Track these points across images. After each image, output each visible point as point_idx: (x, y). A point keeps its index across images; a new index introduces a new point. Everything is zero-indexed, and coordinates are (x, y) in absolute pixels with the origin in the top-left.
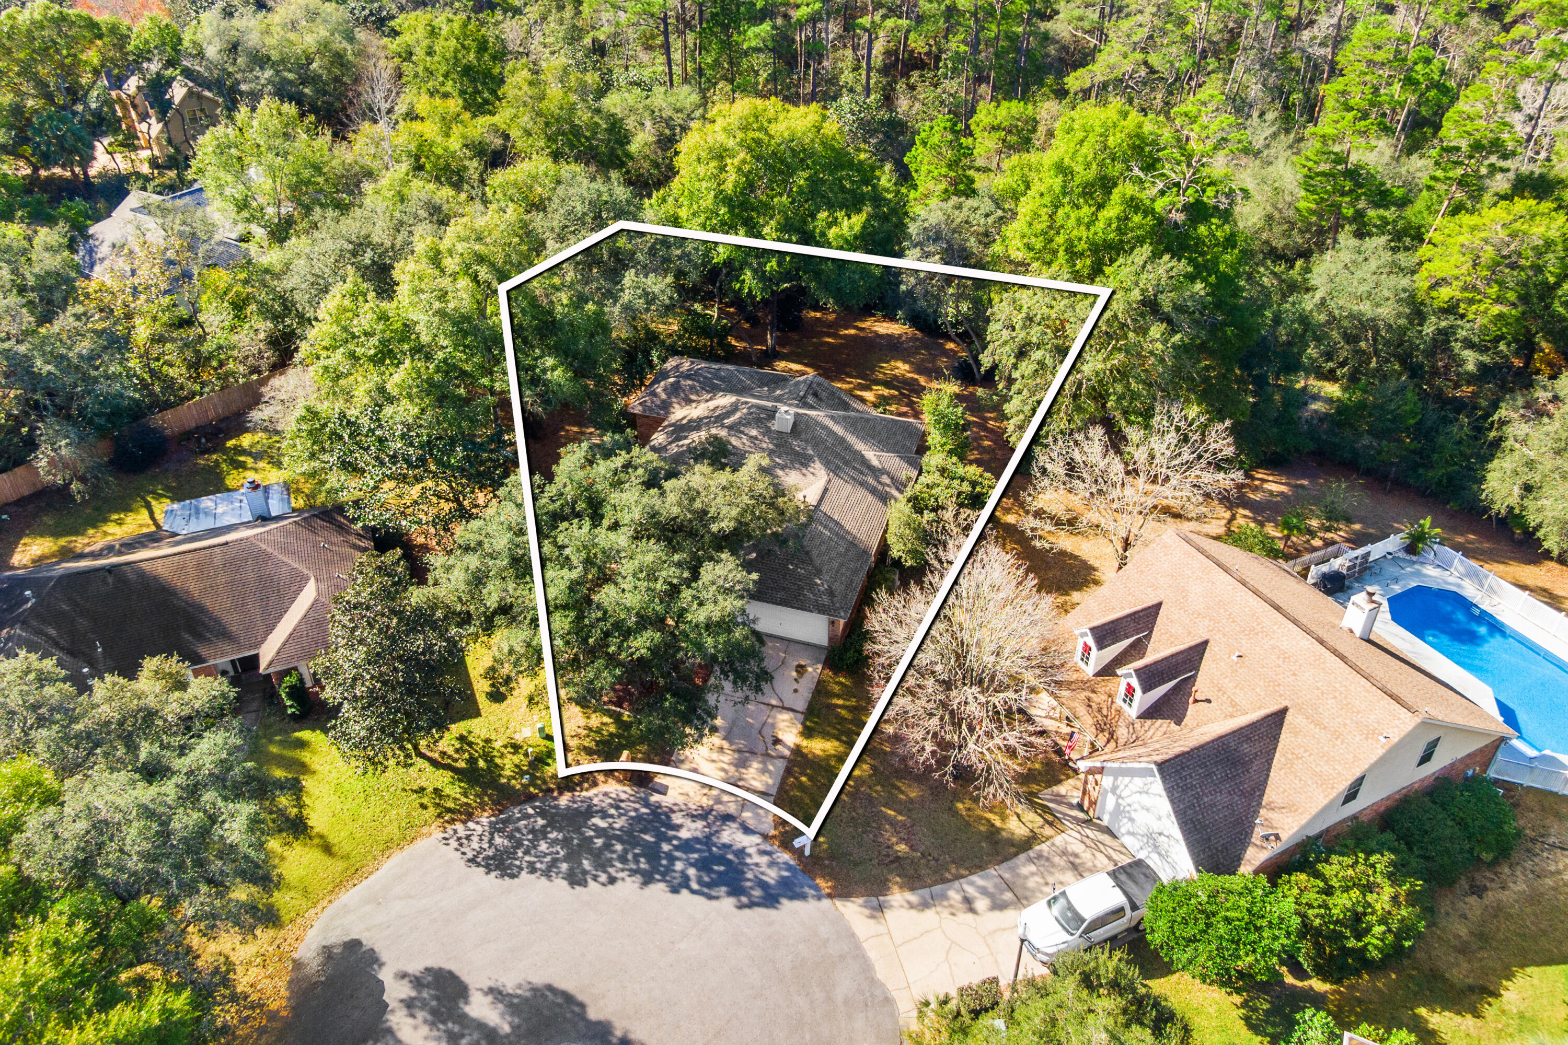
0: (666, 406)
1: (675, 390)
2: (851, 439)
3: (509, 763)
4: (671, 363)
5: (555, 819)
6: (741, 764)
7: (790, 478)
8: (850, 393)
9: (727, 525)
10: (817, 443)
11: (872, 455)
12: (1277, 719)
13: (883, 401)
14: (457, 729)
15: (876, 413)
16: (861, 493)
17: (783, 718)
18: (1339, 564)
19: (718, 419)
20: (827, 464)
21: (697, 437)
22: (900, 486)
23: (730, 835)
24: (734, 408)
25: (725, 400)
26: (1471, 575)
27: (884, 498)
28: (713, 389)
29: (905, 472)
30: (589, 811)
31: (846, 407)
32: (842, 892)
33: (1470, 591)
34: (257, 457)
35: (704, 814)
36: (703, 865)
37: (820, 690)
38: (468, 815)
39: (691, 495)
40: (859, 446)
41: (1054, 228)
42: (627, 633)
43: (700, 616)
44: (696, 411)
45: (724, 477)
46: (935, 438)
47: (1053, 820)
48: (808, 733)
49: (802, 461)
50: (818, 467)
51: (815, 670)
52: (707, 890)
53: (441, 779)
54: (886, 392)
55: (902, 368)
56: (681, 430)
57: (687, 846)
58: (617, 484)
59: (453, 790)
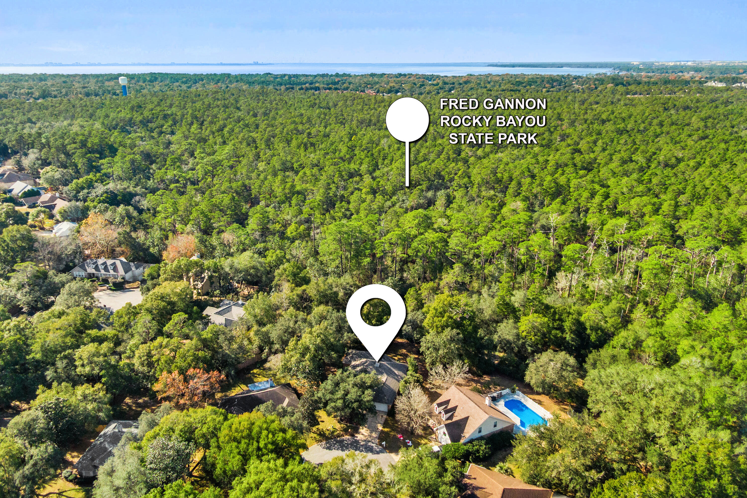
0: (350, 361)
1: (352, 357)
2: (392, 368)
3: (327, 433)
4: (350, 351)
5: (337, 442)
6: (371, 433)
7: (379, 377)
8: (392, 358)
9: (369, 384)
10: (384, 369)
11: (396, 372)
12: (467, 418)
13: (399, 360)
14: (317, 427)
15: (398, 362)
16: (394, 380)
17: (379, 425)
18: (495, 395)
19: (363, 364)
20: (387, 374)
21: (358, 369)
22: (402, 378)
23: (370, 444)
24: (366, 362)
25: (364, 360)
26: (524, 397)
27: (399, 381)
28: (361, 357)
29: (403, 375)
30: (343, 440)
31: (391, 361)
32: (391, 452)
33: (522, 401)
34: (259, 375)
35: (365, 441)
36: (366, 448)
37: (386, 420)
38: (321, 441)
39: (362, 379)
40: (394, 370)
41: (434, 322)
42: (352, 403)
43: (365, 400)
44: (358, 362)
45: (367, 375)
46: (410, 368)
47: (430, 441)
48: (384, 427)
49: (381, 373)
50: (385, 375)
51: (385, 416)
52: (367, 452)
53: (315, 435)
54: (400, 357)
55: (404, 351)
56: (354, 367)
57: (362, 445)
58: (348, 377)
59: (318, 437)
